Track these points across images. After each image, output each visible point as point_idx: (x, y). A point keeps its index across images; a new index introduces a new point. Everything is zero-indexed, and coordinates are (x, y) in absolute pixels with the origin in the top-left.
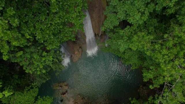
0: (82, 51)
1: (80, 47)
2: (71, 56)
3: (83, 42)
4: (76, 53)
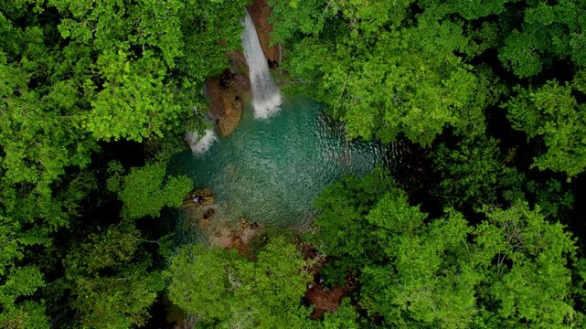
0: (243, 107)
1: (237, 98)
2: (217, 121)
3: (244, 83)
4: (227, 113)
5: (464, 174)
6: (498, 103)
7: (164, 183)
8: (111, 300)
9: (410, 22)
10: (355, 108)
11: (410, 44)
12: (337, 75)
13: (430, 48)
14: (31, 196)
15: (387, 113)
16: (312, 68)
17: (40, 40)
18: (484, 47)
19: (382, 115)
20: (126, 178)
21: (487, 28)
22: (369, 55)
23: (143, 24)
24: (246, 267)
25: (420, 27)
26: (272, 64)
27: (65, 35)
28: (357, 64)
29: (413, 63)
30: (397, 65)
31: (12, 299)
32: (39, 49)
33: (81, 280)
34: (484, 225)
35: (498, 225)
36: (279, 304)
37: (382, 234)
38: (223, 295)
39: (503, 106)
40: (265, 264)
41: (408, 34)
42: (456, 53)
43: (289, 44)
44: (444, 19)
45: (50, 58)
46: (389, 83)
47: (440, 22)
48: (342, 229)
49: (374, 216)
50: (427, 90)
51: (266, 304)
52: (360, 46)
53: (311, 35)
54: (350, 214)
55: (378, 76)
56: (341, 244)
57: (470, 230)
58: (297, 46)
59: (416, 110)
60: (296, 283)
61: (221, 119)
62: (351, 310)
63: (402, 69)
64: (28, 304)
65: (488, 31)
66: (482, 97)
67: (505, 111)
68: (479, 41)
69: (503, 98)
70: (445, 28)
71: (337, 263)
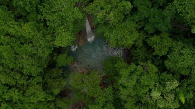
0: (85, 39)
1: (83, 37)
3: (85, 33)
4: (81, 41)
5: (137, 56)
6: (145, 39)
7: (67, 58)
8: (57, 84)
9: (124, 21)
10: (111, 41)
11: (124, 26)
12: (107, 34)
13: (128, 27)
14: (41, 60)
15: (119, 42)
16: (102, 31)
17: (42, 26)
18: (141, 26)
19: (118, 42)
20: (58, 57)
21: (142, 22)
22: (114, 29)
23: (65, 23)
24: (87, 77)
25: (126, 22)
26: (92, 28)
27: (48, 25)
28: (112, 31)
29: (125, 30)
30: (121, 31)
31: (36, 83)
32: (42, 28)
33: (49, 80)
34: (139, 66)
35: (142, 66)
36: (94, 85)
37: (118, 69)
38: (82, 83)
39: (146, 40)
40: (91, 76)
41: (123, 24)
42: (135, 28)
43: (96, 26)
44: (132, 20)
45: (45, 30)
46: (119, 35)
47: (131, 21)
48: (109, 69)
49: (116, 65)
50: (128, 36)
51: (91, 85)
52: (112, 27)
53: (101, 24)
54: (111, 65)
55: (116, 34)
56: (109, 72)
57: (136, 67)
58: (99, 26)
59: (125, 41)
60: (98, 80)
61: (79, 43)
62: (111, 87)
63: (122, 32)
64: (39, 84)
65: (142, 23)
66: (141, 38)
67: (147, 41)
68: (140, 25)
69: (146, 38)
70: (132, 22)
71: (109, 78)
